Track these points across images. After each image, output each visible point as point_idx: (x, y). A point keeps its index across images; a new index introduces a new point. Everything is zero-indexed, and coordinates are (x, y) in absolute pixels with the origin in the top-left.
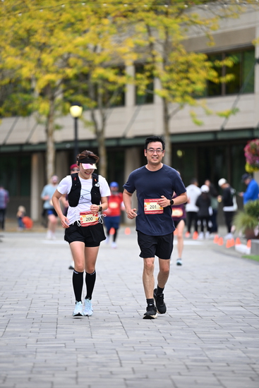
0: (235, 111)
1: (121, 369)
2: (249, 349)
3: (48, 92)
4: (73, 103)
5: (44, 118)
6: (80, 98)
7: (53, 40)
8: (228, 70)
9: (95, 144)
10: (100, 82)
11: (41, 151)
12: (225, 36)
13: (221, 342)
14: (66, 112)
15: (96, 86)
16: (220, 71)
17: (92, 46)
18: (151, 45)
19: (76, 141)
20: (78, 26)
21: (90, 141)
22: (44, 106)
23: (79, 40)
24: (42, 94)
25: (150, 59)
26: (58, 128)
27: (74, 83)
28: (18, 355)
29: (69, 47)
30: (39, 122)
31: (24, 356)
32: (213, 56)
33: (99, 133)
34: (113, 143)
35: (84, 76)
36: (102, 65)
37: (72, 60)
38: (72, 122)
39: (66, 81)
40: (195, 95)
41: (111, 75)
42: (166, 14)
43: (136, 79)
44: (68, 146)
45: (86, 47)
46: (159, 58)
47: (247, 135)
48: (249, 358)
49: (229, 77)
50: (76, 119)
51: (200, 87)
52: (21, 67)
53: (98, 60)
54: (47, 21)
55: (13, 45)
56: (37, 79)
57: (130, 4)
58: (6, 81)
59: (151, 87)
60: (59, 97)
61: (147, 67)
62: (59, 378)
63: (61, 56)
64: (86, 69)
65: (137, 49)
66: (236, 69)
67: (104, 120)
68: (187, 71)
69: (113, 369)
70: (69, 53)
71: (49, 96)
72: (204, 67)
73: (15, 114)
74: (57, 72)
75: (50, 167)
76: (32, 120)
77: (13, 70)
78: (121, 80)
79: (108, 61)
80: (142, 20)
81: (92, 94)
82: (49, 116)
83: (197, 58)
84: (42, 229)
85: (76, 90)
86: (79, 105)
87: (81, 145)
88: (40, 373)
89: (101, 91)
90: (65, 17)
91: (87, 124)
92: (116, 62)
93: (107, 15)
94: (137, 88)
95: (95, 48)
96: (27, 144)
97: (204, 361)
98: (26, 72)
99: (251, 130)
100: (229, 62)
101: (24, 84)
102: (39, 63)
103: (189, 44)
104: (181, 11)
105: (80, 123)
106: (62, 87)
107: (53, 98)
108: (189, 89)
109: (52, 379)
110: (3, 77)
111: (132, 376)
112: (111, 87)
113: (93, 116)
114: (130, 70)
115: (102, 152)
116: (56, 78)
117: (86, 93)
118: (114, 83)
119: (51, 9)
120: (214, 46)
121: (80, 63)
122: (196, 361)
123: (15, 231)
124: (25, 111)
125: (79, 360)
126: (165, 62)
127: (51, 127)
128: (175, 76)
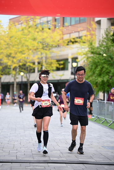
0: (63, 75)
1: (32, 141)
2: (66, 136)
3: (15, 69)
4: (21, 72)
5: (14, 76)
6: (23, 70)
7: (16, 56)
8: (62, 64)
9: (27, 83)
10: (28, 67)
11: (13, 84)
12: (61, 56)
13: (58, 134)
14: (19, 74)
15: (27, 68)
16: (60, 65)
17: (26, 57)
18: (42, 58)
19: (22, 82)
20: (23, 52)
21: (26, 82)
22: (14, 72)
23: (23, 56)
24: (14, 69)
25: (41, 61)
26: (17, 78)
27: (22, 67)
28: (5, 137)
29: (20, 58)
30: (12, 76)
31: (7, 137)
32: (58, 61)
33: (28, 80)
34: (31, 82)
35: (24, 65)
36: (29, 62)
37: (21, 61)
38: (21, 77)
39: (20, 66)
40: (53, 70)
41: (31, 65)
42: (46, 50)
43: (38, 66)
44: (20, 83)
45: (25, 58)
46: (44, 61)
47: (66, 81)
48: (65, 138)
49: (62, 66)
50: (22, 76)
51: (55, 68)
52: (8, 62)
53: (28, 61)
54: (15, 51)
55: (6, 57)
56: (12, 66)
57: (37, 47)
58: (4, 66)
59: (42, 68)
60: (18, 70)
61: (41, 63)
62: (16, 143)
63: (18, 60)
64: (25, 63)
65: (38, 58)
66: (64, 64)
67: (29, 76)
68: (51, 64)
69: (30, 141)
70: (21, 59)
71: (15, 70)
72: (55, 64)
73: (6, 74)
74: (17, 64)
75: (15, 89)
76: (10, 76)
77: (6, 63)
78: (34, 66)
79: (31, 61)
80: (39, 51)
81: (26, 69)
82: (15, 75)
83: (54, 61)
84: (12, 104)
85: (22, 68)
86: (23, 72)
87: (23, 83)
88: (11, 142)
89: (29, 69)
90: (20, 50)
91: (25, 77)
92: (33, 62)
93: (31, 50)
94: (38, 68)
95: (27, 58)
96: (9, 82)
97: (54, 139)
98: (9, 64)
99: (67, 80)
100: (62, 62)
101: (9, 67)
102: (13, 61)
103: (52, 57)
104: (50, 49)
105: (23, 77)
106: (19, 68)
107: (16, 70)
108: (52, 69)
109: (14, 144)
110: (3, 65)
111: (35, 143)
112: (31, 68)
113: (26, 75)
114: (36, 64)
115: (29, 85)
116: (17, 65)
117: (25, 69)
118: (32, 67)
119: (16, 48)
120: (58, 58)
121: (23, 62)
122: (52, 139)
123: (5, 105)
124: (9, 74)
125: (21, 139)
126: (46, 62)
127: (15, 78)
128: (48, 65)
